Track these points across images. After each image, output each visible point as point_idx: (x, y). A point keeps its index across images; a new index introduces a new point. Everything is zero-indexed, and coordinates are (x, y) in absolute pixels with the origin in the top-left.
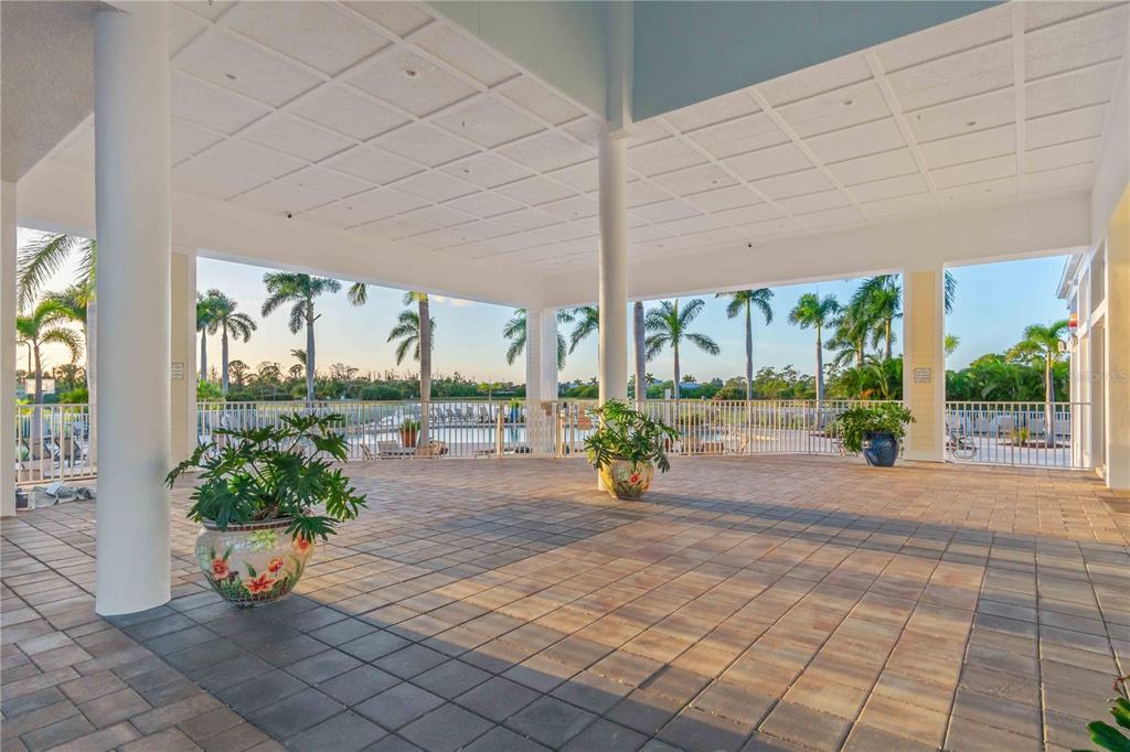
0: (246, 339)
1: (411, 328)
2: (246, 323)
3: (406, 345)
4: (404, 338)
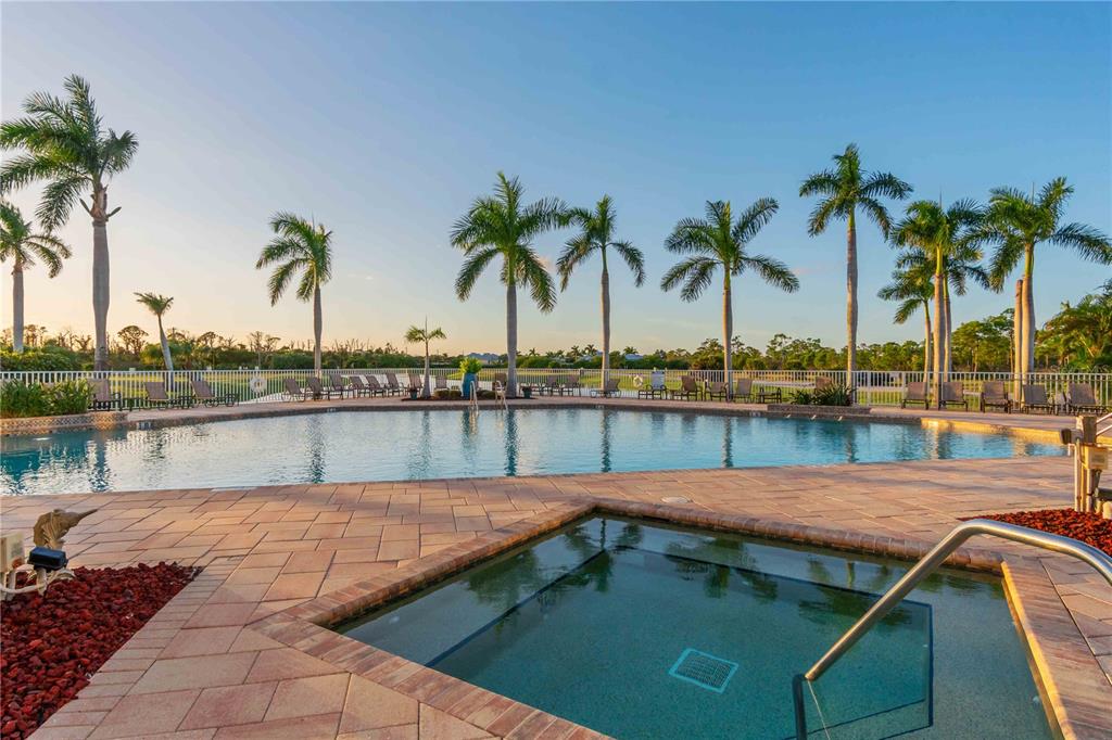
0: (54, 272)
1: (294, 246)
2: (54, 249)
3: (285, 272)
4: (285, 260)
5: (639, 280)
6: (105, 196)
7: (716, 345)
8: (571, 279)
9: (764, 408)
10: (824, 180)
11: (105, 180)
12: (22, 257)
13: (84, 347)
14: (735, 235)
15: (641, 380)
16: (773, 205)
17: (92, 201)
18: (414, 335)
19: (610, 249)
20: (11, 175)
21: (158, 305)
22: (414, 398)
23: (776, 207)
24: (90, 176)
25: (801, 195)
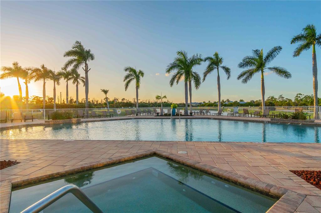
3: (129, 82)
4: (129, 79)
5: (228, 78)
6: (88, 66)
7: (273, 98)
8: (206, 78)
9: (269, 120)
10: (301, 37)
11: (87, 62)
12: (78, 82)
13: (97, 103)
14: (265, 60)
15: (230, 110)
16: (280, 48)
17: (85, 68)
18: (158, 98)
19: (220, 68)
20: (69, 63)
21: (106, 92)
22: (158, 116)
23: (281, 49)
24: (84, 62)
25: (291, 43)
